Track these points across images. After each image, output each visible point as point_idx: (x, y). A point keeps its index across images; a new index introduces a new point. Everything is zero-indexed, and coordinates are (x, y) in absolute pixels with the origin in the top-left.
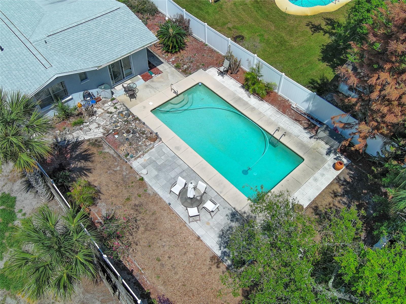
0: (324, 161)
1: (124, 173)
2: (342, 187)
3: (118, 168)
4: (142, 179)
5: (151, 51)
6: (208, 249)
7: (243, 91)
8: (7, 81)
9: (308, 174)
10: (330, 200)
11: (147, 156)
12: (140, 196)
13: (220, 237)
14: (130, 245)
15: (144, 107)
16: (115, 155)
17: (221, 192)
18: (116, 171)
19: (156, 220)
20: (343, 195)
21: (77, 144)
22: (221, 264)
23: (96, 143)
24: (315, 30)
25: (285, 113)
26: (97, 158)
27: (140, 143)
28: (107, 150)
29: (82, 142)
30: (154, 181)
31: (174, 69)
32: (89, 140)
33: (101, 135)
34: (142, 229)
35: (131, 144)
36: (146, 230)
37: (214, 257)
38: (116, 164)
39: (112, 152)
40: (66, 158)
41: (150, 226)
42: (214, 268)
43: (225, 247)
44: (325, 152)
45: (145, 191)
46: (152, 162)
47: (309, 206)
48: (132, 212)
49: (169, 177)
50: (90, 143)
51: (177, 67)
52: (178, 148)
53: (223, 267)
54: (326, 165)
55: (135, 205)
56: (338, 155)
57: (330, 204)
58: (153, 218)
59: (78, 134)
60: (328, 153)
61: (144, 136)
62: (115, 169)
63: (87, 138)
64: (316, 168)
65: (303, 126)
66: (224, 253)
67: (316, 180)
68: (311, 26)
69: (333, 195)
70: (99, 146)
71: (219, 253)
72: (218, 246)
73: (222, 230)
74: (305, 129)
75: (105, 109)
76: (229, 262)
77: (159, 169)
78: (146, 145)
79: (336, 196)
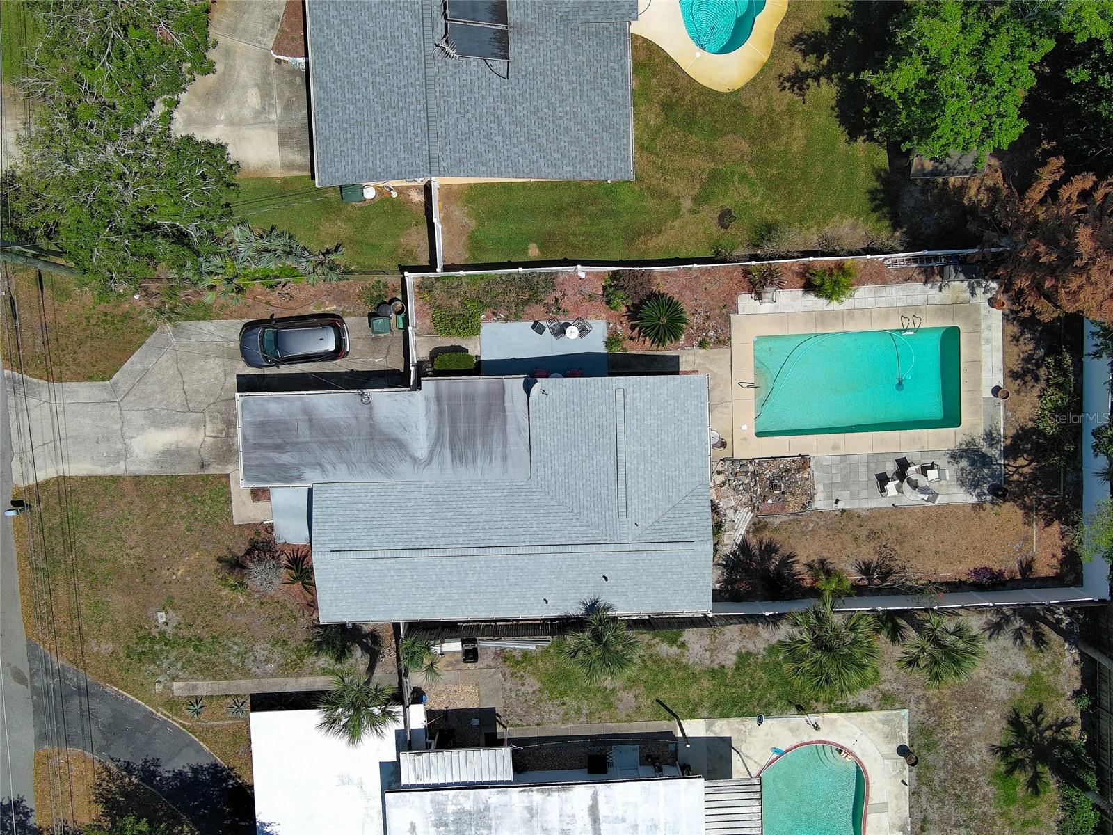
0: (977, 308)
1: (823, 523)
2: (1015, 322)
3: (811, 525)
4: (843, 511)
5: (639, 353)
6: (963, 505)
7: (811, 297)
8: (666, 595)
9: (976, 343)
10: (1016, 349)
11: (819, 487)
12: (861, 526)
13: (962, 486)
14: (904, 568)
15: (745, 439)
16: (791, 518)
17: (923, 448)
18: (813, 530)
19: (898, 528)
20: (1022, 333)
21: (744, 546)
22: (984, 505)
23: (757, 527)
24: (801, 89)
25: (886, 283)
26: (779, 538)
27: (799, 483)
28: (777, 521)
29: (744, 541)
30: (856, 502)
31: (702, 351)
32: (747, 532)
33: (750, 515)
34: (897, 548)
35: (793, 494)
36: (901, 544)
37: (974, 506)
38: (803, 523)
39: (784, 518)
40: (756, 569)
41: (900, 538)
42: (982, 514)
43: (975, 489)
44: (968, 294)
45: (859, 516)
46: (830, 487)
47: (1005, 377)
48: (872, 544)
49: (864, 483)
50: (753, 532)
51: (703, 344)
52: (835, 447)
53: (988, 506)
54: (983, 312)
55: (867, 537)
56: (984, 285)
57: (1019, 356)
58: (894, 529)
59: (728, 538)
60: (973, 294)
61: (793, 472)
62: (810, 529)
63: (742, 531)
64: (977, 325)
65: (921, 281)
66: (978, 495)
67: (988, 341)
68: (788, 84)
69: (1015, 342)
70: (766, 526)
71: (975, 499)
72: (968, 495)
73: (958, 479)
74: (926, 283)
75: (712, 485)
76: (989, 498)
77: (845, 486)
78: (806, 479)
79: (1018, 340)
